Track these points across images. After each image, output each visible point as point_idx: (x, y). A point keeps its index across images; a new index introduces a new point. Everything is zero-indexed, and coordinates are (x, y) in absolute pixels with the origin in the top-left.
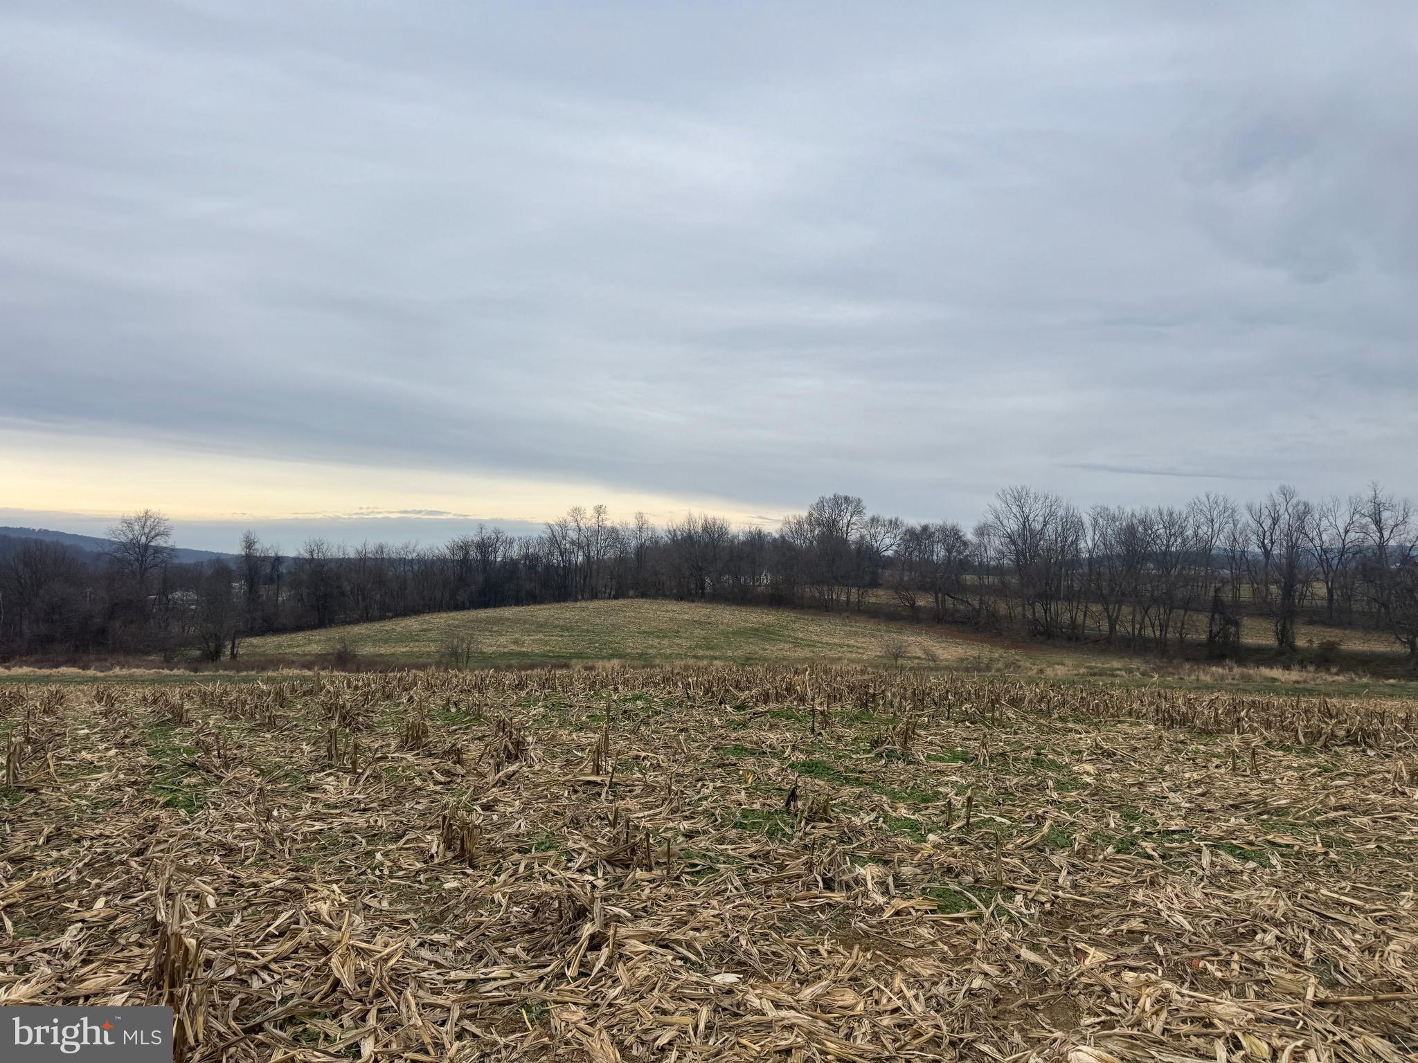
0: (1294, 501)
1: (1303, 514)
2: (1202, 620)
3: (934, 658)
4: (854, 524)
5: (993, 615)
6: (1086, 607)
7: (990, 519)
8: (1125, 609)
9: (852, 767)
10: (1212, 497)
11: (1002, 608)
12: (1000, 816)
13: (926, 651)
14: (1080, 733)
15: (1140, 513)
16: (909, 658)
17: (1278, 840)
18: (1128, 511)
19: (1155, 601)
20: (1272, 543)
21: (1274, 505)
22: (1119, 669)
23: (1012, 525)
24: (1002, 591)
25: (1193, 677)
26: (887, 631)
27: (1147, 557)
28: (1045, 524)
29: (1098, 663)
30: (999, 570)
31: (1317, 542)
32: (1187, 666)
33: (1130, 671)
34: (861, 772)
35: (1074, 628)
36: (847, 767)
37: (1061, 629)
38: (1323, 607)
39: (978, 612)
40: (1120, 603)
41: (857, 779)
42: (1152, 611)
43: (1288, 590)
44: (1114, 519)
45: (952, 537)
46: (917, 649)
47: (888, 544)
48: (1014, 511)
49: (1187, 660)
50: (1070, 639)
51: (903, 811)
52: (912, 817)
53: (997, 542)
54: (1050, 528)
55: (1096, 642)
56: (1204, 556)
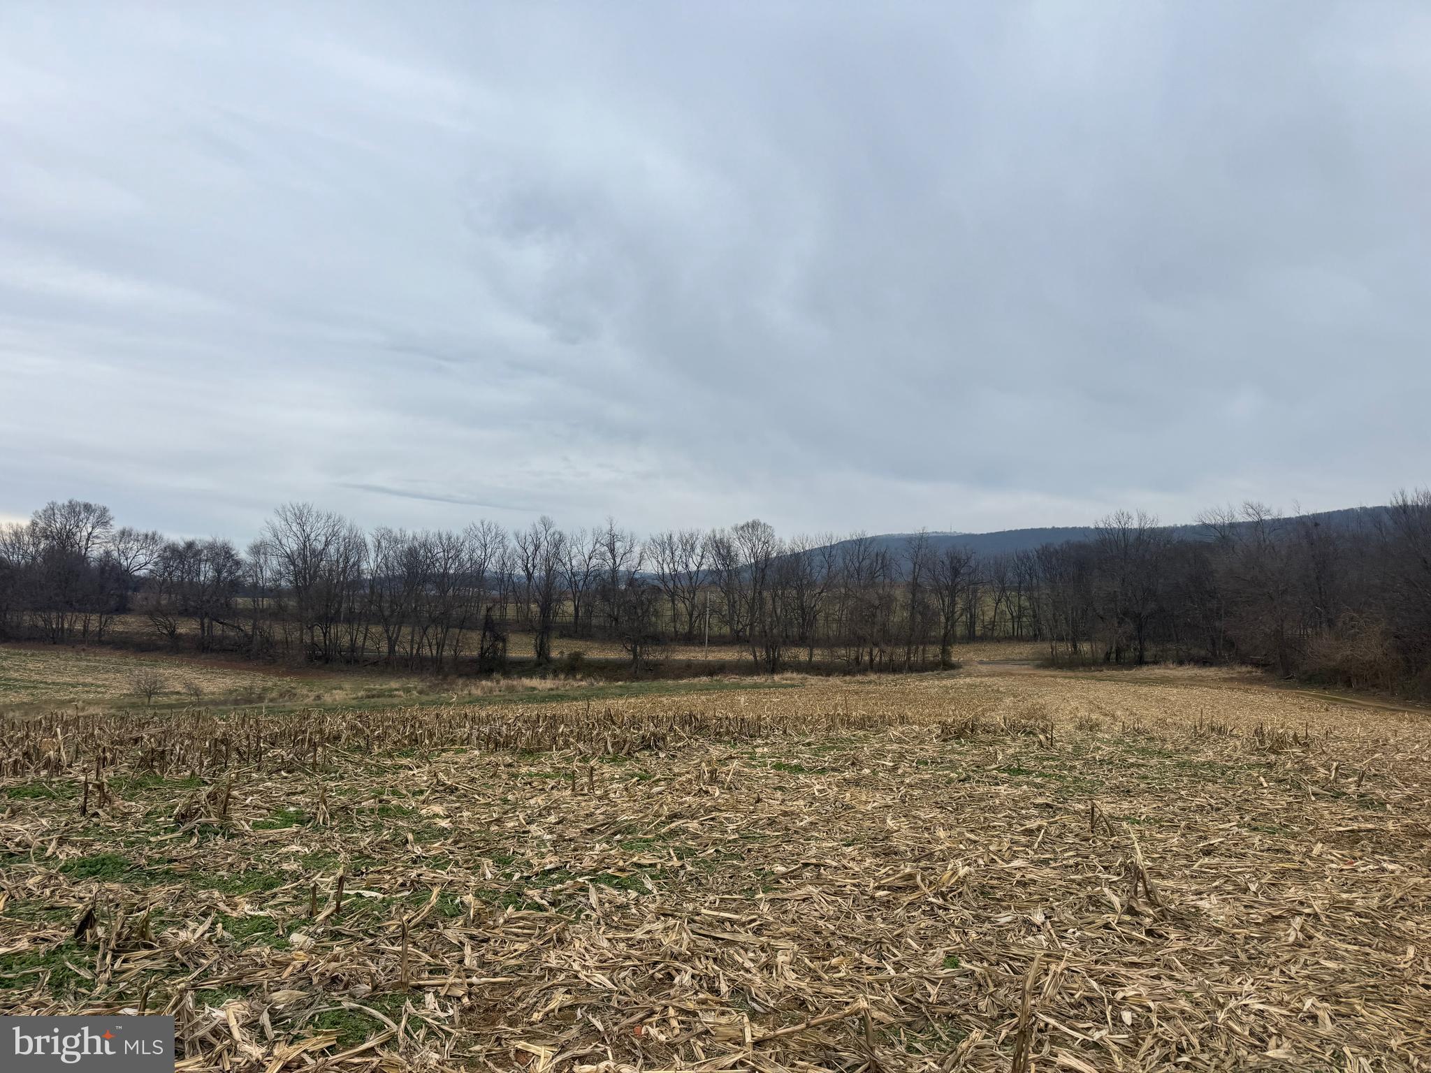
0: (551, 531)
1: (558, 543)
2: (475, 637)
3: (197, 692)
4: (97, 537)
5: (268, 641)
6: (367, 629)
7: (268, 536)
8: (406, 630)
9: (157, 856)
10: (486, 523)
11: (278, 632)
12: (365, 889)
13: (188, 686)
14: (411, 769)
15: (421, 536)
16: (166, 694)
17: (643, 861)
18: (409, 534)
19: (434, 621)
20: (534, 567)
21: (536, 533)
22: (396, 690)
23: (292, 545)
24: (278, 614)
25: (466, 692)
26: (136, 665)
27: (426, 579)
28: (327, 544)
29: (377, 685)
30: (276, 592)
31: (568, 566)
32: (460, 682)
33: (408, 690)
34: (170, 861)
35: (353, 651)
36: (149, 858)
37: (340, 653)
38: (570, 623)
39: (250, 638)
40: (400, 624)
41: (167, 872)
42: (431, 631)
43: (546, 609)
44: (396, 541)
45: (223, 555)
46: (176, 683)
47: (141, 562)
48: (294, 529)
49: (460, 676)
50: (348, 662)
51: (246, 908)
52: (261, 913)
53: (275, 562)
54: (332, 549)
55: (375, 664)
56: (476, 577)
